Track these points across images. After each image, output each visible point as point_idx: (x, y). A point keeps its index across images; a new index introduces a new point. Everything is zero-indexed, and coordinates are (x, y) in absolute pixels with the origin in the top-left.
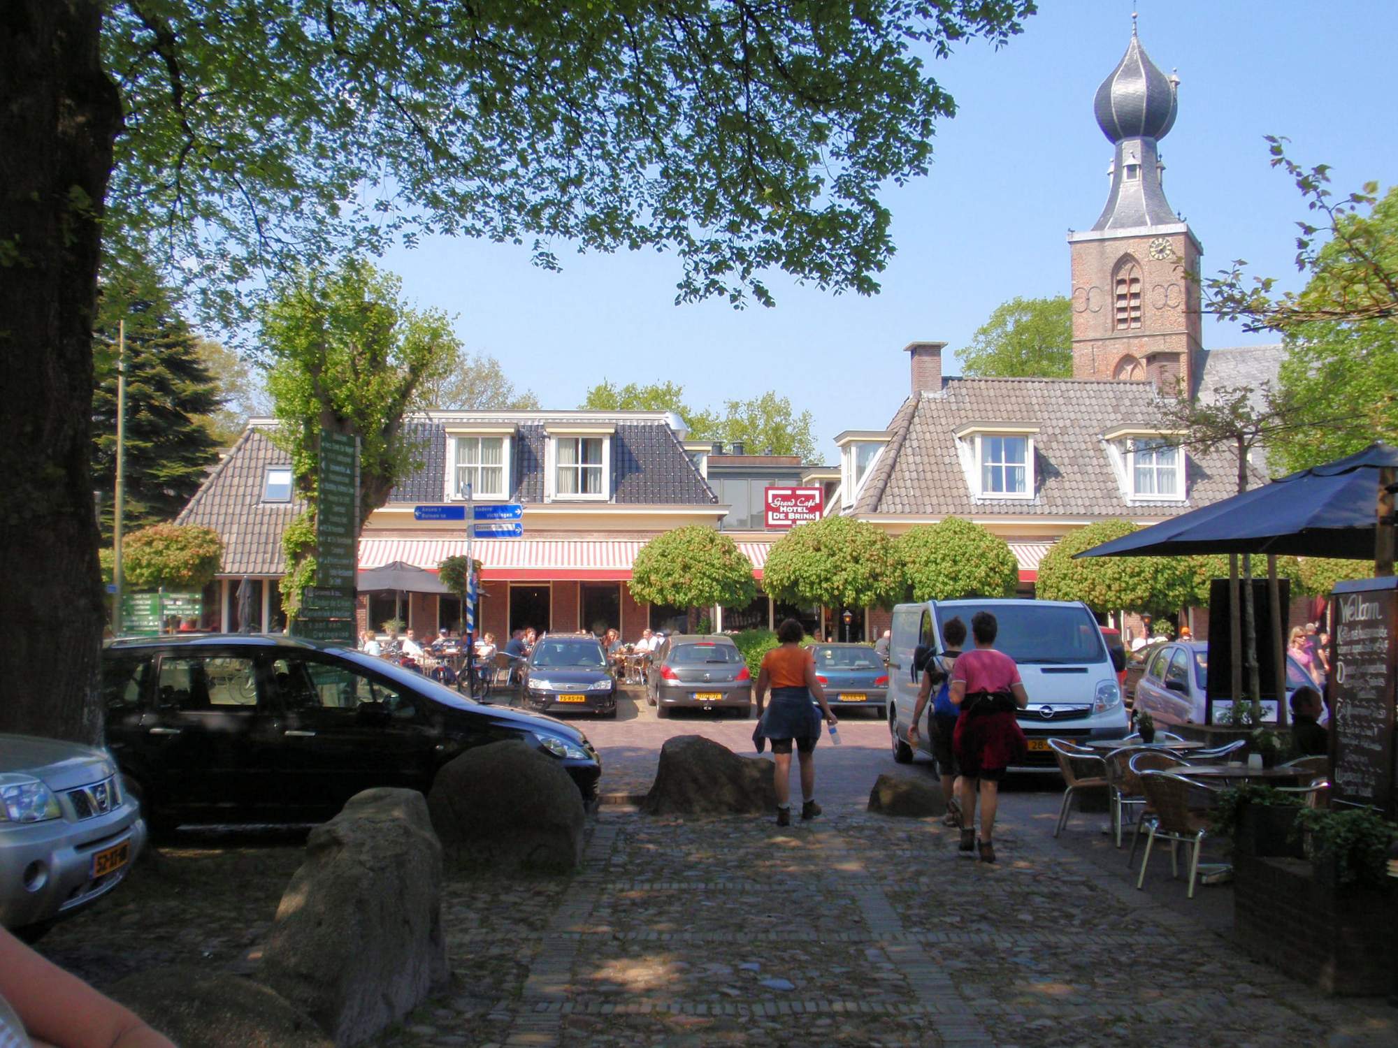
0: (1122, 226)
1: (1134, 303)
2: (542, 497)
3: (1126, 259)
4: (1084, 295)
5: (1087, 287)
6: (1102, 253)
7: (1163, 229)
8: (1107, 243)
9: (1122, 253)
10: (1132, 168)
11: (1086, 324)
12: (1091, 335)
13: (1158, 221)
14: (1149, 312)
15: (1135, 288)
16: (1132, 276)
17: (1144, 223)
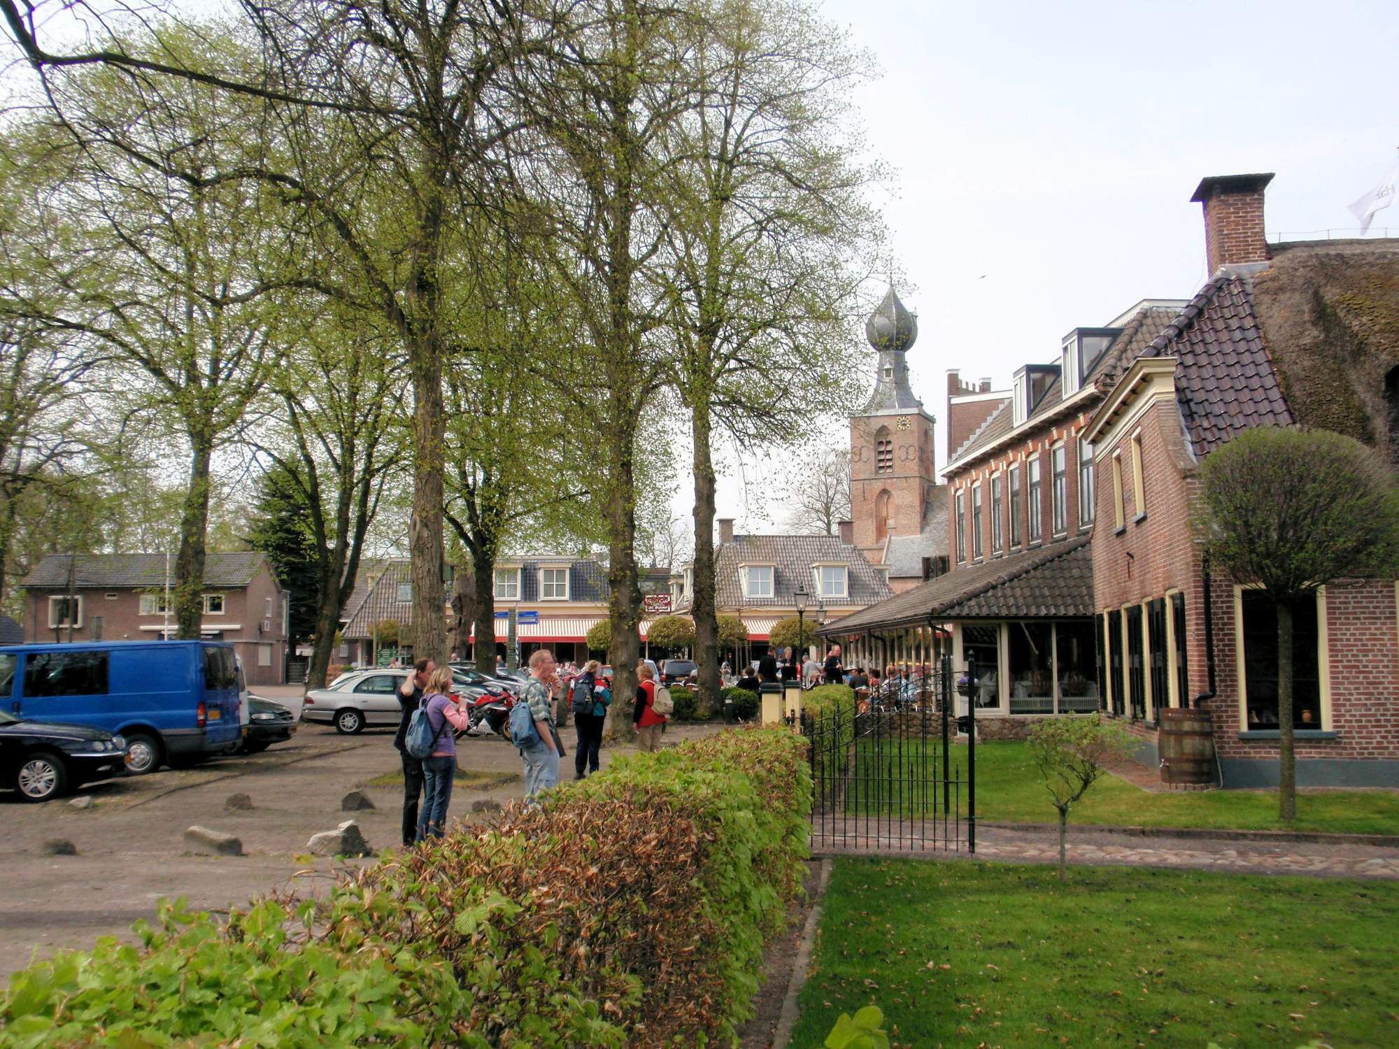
0: (882, 409)
1: (888, 457)
2: (537, 599)
3: (883, 430)
4: (858, 451)
5: (860, 446)
6: (869, 425)
7: (905, 411)
8: (871, 419)
9: (881, 426)
10: (888, 371)
11: (859, 470)
12: (863, 476)
13: (903, 405)
14: (897, 463)
15: (889, 448)
16: (887, 440)
17: (895, 407)
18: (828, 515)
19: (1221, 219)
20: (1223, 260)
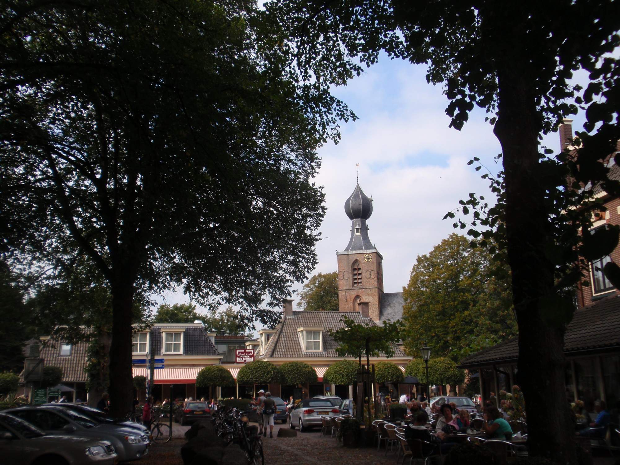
0: (355, 250)
1: (359, 277)
2: (160, 353)
3: (356, 261)
4: (342, 274)
5: (343, 271)
6: (348, 259)
7: (368, 251)
8: (350, 255)
9: (355, 259)
10: (358, 229)
11: (343, 284)
12: (345, 288)
13: (367, 248)
14: (365, 280)
15: (360, 272)
16: (359, 267)
17: (362, 249)
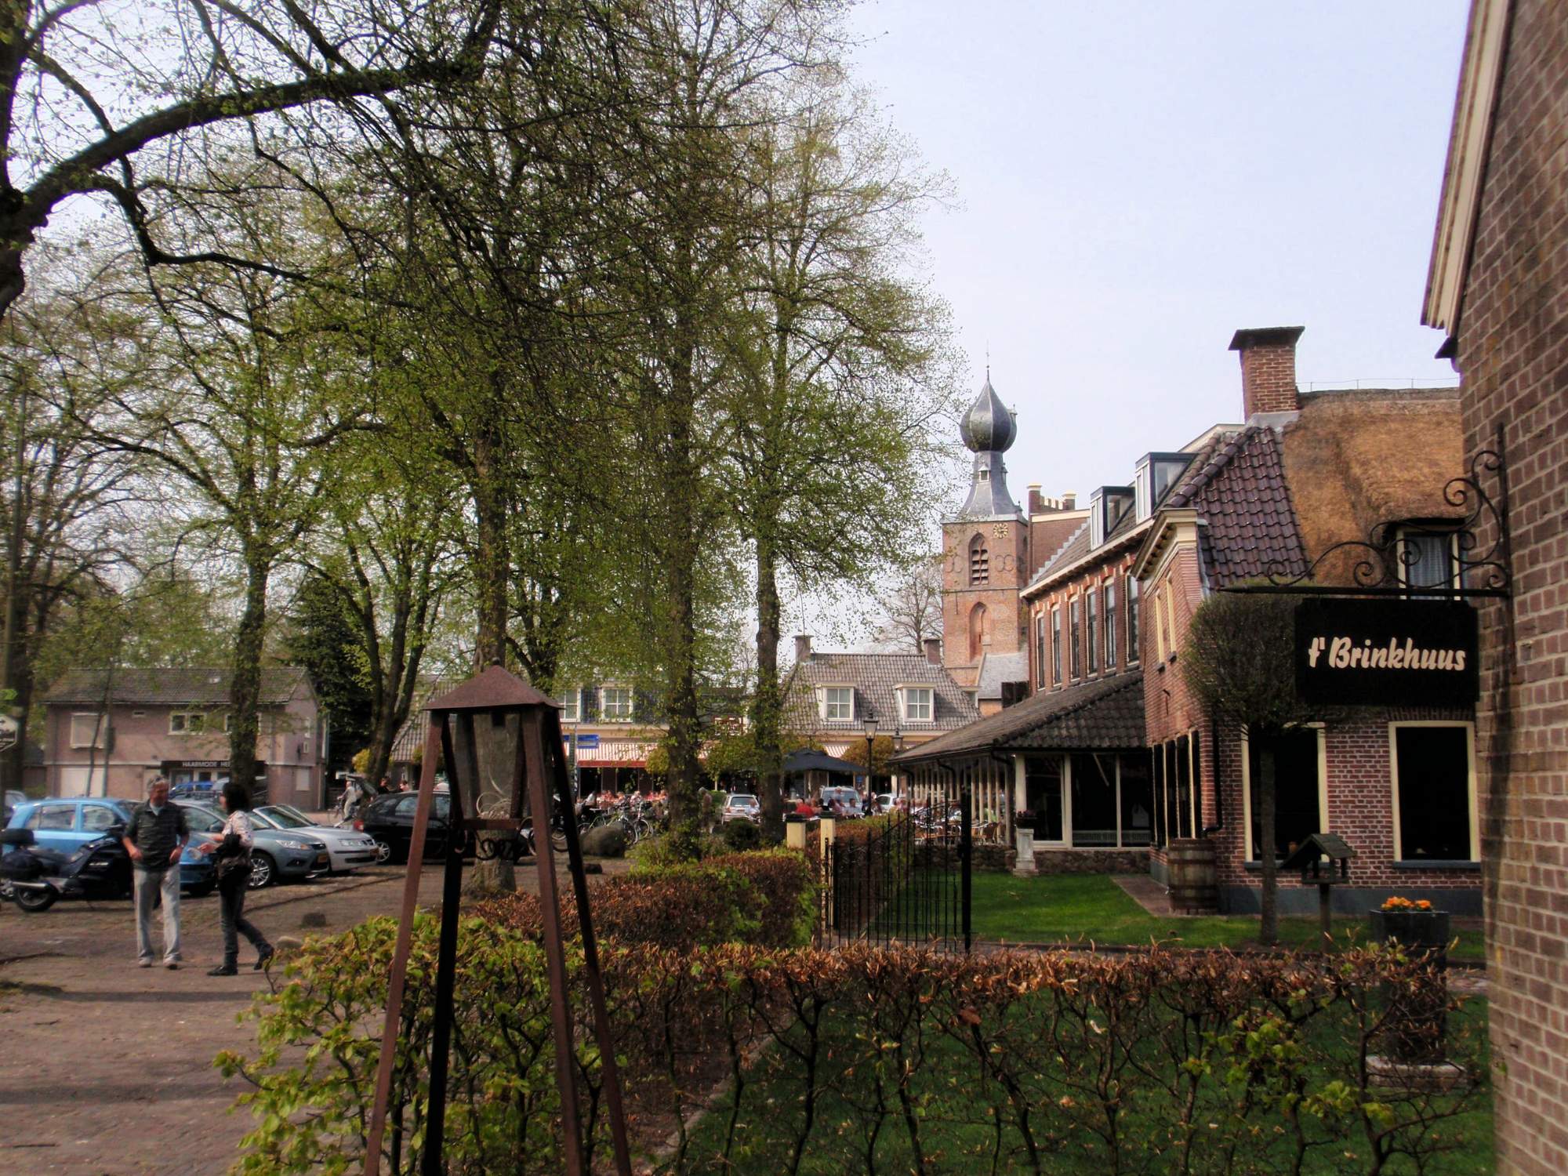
0: (976, 514)
1: (984, 567)
2: (598, 721)
3: (978, 537)
4: (951, 560)
5: (953, 555)
6: (964, 532)
7: (1003, 517)
8: (966, 525)
9: (976, 532)
10: (984, 473)
11: (953, 581)
12: (955, 588)
13: (1000, 511)
14: (993, 574)
15: (984, 557)
16: (983, 548)
17: (991, 513)
18: (918, 631)
19: (1253, 370)
20: (1255, 408)
